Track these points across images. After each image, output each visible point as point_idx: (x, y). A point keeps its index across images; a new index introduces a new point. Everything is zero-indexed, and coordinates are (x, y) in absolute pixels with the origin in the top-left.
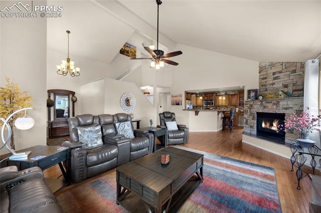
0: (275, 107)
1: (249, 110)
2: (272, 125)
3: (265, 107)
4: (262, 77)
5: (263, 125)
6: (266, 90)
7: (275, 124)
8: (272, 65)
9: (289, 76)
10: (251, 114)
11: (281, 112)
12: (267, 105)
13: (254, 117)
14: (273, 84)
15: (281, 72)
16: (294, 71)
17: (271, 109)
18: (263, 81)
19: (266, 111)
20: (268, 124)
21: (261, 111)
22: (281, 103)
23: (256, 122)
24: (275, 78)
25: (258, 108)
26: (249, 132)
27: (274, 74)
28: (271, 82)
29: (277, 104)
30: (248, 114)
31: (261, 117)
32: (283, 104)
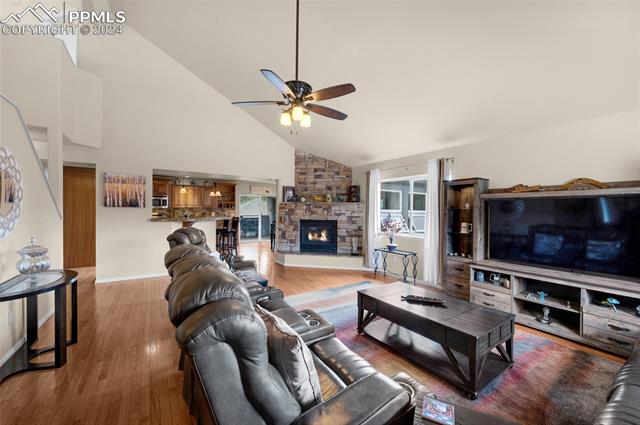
0: (326, 212)
1: (287, 217)
2: (320, 236)
3: (312, 213)
4: (299, 171)
5: (310, 237)
6: (306, 190)
7: (323, 234)
8: (314, 159)
9: (333, 177)
10: (291, 222)
11: (333, 218)
12: (316, 209)
13: (296, 226)
14: (315, 183)
15: (324, 171)
16: (338, 173)
17: (320, 215)
18: (301, 177)
19: (314, 217)
20: (316, 235)
21: (307, 218)
22: (333, 208)
23: (299, 233)
24: (317, 177)
25: (302, 213)
26: (288, 249)
27: (316, 170)
28: (312, 180)
29: (329, 209)
30: (287, 223)
31: (306, 225)
32: (335, 209)
